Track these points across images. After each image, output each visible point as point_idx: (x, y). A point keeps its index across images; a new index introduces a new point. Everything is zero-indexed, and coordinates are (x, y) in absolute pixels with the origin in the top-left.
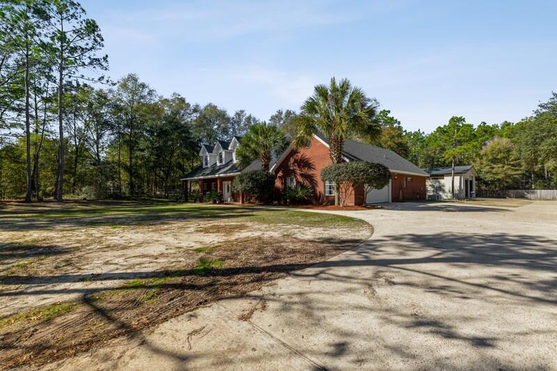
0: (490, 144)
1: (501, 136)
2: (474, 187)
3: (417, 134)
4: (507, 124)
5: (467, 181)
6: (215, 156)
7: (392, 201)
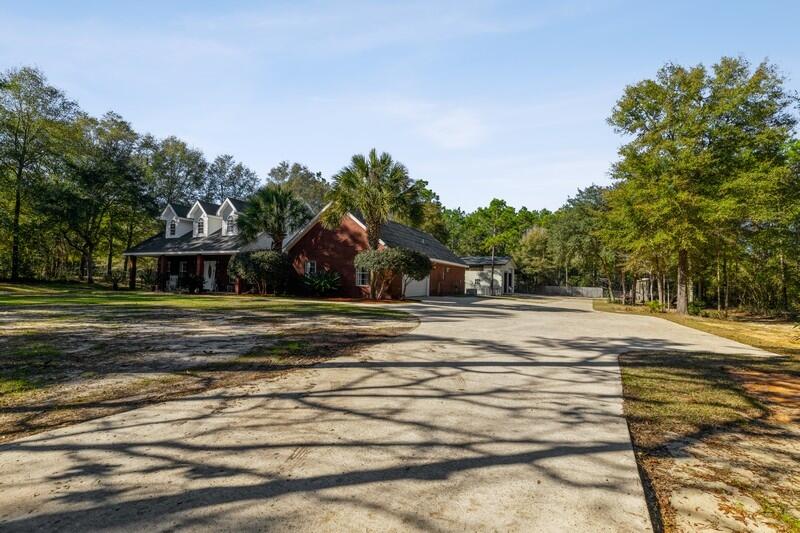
0: (530, 233)
1: (540, 225)
2: (513, 282)
3: (457, 213)
4: (546, 212)
5: (506, 274)
6: (191, 222)
7: (430, 295)
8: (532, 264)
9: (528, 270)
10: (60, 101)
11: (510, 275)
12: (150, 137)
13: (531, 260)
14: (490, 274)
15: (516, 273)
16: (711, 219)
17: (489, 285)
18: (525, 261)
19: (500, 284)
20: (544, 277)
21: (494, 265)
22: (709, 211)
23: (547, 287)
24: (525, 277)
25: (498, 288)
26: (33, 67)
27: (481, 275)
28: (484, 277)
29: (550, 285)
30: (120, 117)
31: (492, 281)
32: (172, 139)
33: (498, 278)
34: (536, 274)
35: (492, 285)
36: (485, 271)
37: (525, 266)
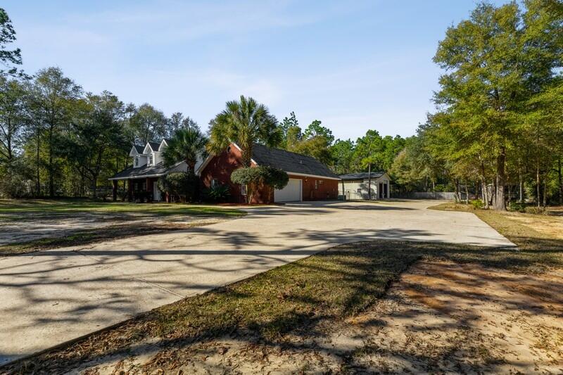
0: (401, 154)
2: (389, 190)
5: (381, 185)
6: (145, 157)
7: (303, 200)
8: (403, 176)
9: (400, 181)
10: (72, 86)
11: (386, 185)
12: (131, 105)
13: (403, 174)
14: (368, 185)
15: (390, 184)
16: (516, 130)
17: (367, 193)
18: (398, 175)
19: (376, 192)
20: (413, 185)
21: (371, 178)
22: (515, 123)
23: (417, 193)
24: (398, 186)
25: (374, 194)
26: (56, 67)
27: (361, 186)
28: (363, 187)
29: (419, 191)
30: (111, 93)
31: (369, 190)
32: (146, 105)
33: (374, 188)
34: (407, 184)
35: (369, 192)
36: (365, 182)
37: (398, 178)
